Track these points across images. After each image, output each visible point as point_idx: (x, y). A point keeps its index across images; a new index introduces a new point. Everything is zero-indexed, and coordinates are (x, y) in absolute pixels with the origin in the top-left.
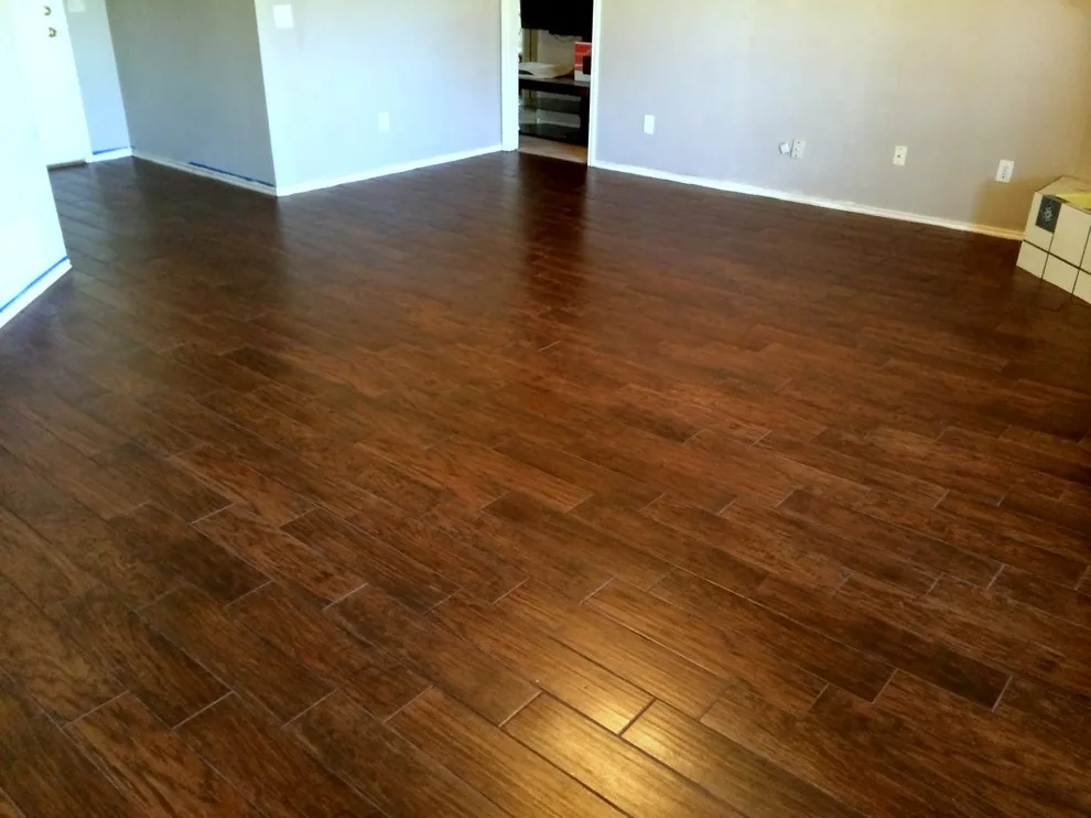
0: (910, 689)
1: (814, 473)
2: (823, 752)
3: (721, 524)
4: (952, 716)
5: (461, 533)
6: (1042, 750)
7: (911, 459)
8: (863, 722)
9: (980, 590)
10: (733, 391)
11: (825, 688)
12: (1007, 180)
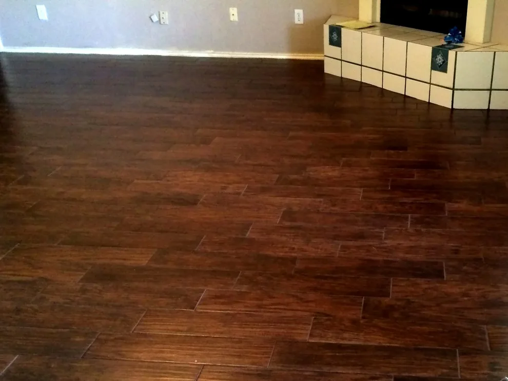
0: (402, 284)
1: (287, 200)
2: (382, 329)
3: (251, 241)
4: (429, 288)
5: (73, 301)
6: (476, 287)
7: (335, 179)
8: (392, 308)
9: (406, 230)
10: (208, 169)
11: (363, 299)
12: (301, 22)
